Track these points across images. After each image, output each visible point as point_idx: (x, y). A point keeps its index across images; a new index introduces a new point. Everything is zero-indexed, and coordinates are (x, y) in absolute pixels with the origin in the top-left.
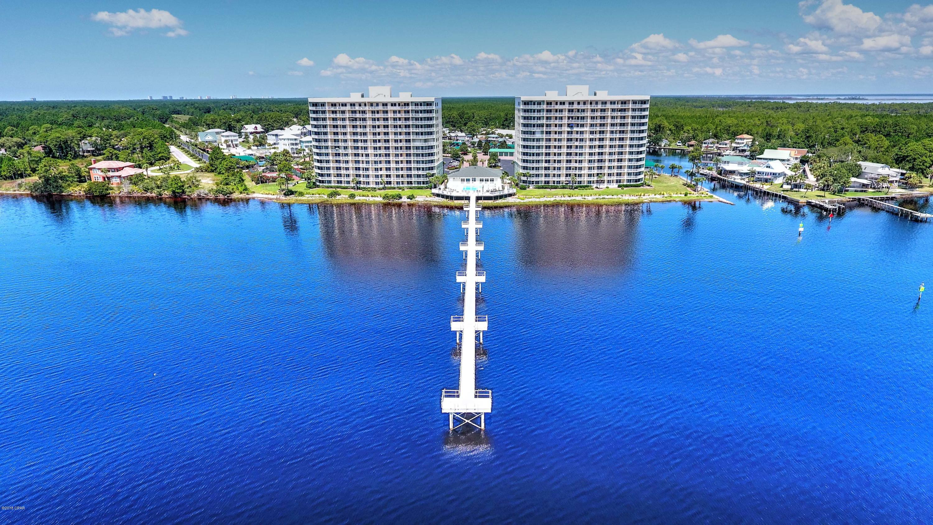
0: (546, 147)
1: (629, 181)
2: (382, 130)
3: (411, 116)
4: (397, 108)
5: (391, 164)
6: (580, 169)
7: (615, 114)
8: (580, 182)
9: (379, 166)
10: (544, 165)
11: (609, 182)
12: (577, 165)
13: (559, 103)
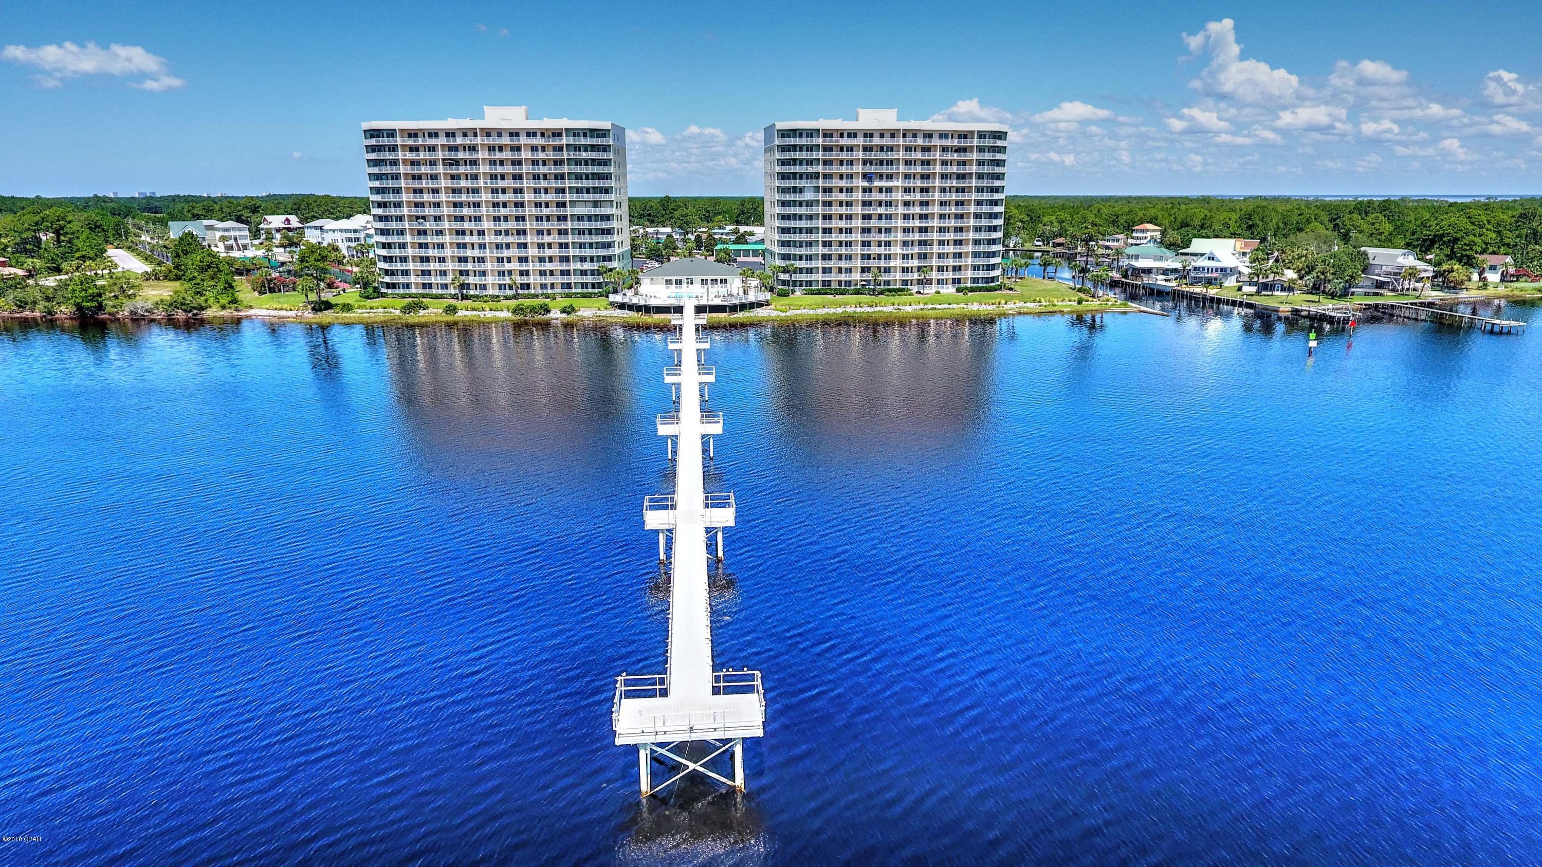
0: (825, 217)
1: (975, 280)
2: (509, 183)
3: (565, 157)
4: (538, 141)
5: (530, 250)
6: (888, 257)
7: (948, 156)
8: (888, 283)
9: (506, 253)
10: (821, 250)
11: (939, 282)
12: (882, 251)
13: (845, 135)
